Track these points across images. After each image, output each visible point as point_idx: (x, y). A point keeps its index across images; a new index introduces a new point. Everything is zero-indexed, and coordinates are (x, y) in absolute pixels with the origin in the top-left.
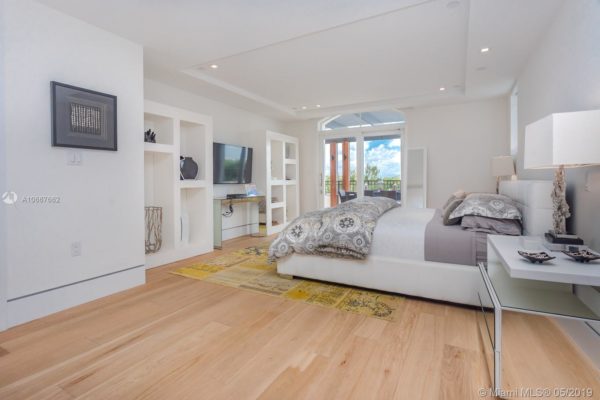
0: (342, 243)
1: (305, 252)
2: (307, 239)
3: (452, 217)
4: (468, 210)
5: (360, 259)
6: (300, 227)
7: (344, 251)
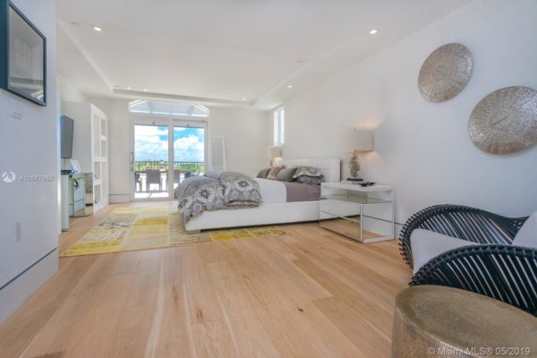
0: (247, 198)
1: (215, 208)
2: (215, 199)
3: (295, 177)
4: (301, 173)
5: (256, 206)
6: (206, 191)
7: (246, 203)
